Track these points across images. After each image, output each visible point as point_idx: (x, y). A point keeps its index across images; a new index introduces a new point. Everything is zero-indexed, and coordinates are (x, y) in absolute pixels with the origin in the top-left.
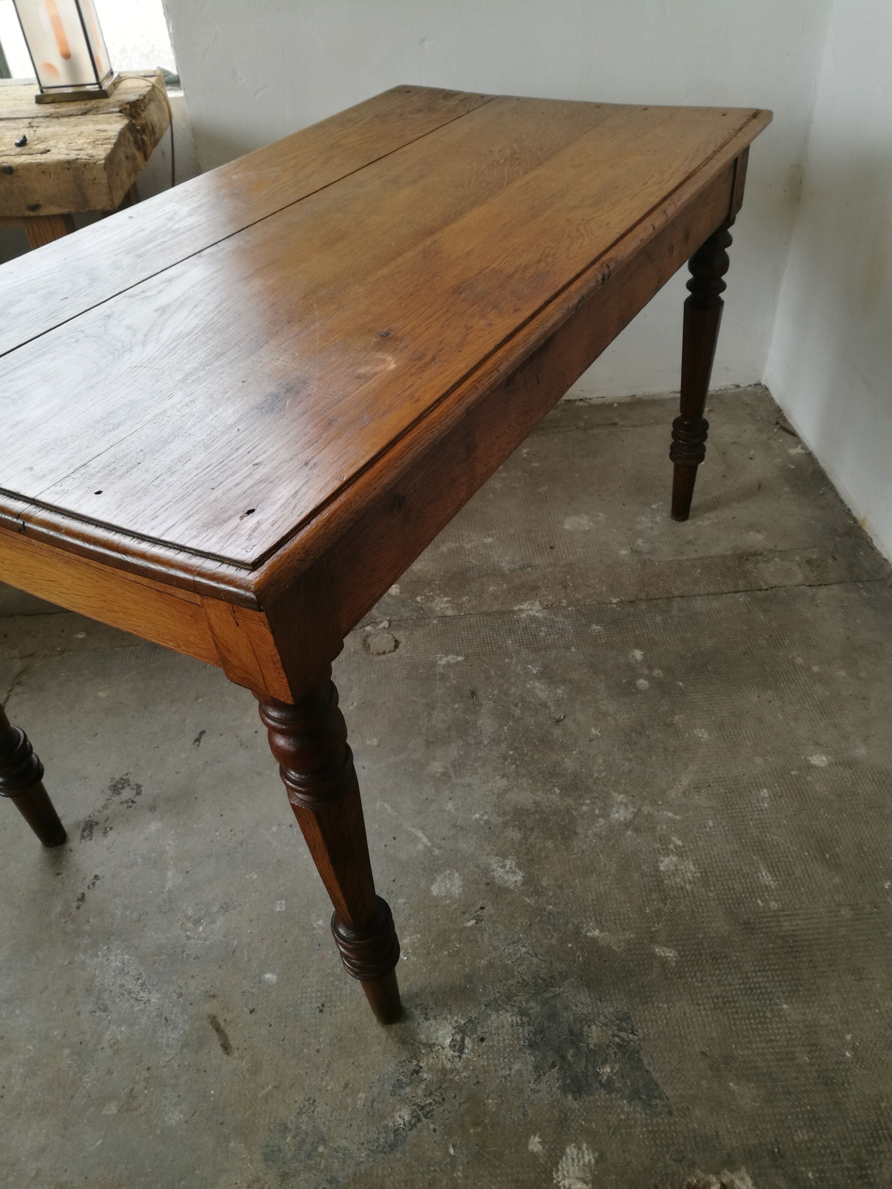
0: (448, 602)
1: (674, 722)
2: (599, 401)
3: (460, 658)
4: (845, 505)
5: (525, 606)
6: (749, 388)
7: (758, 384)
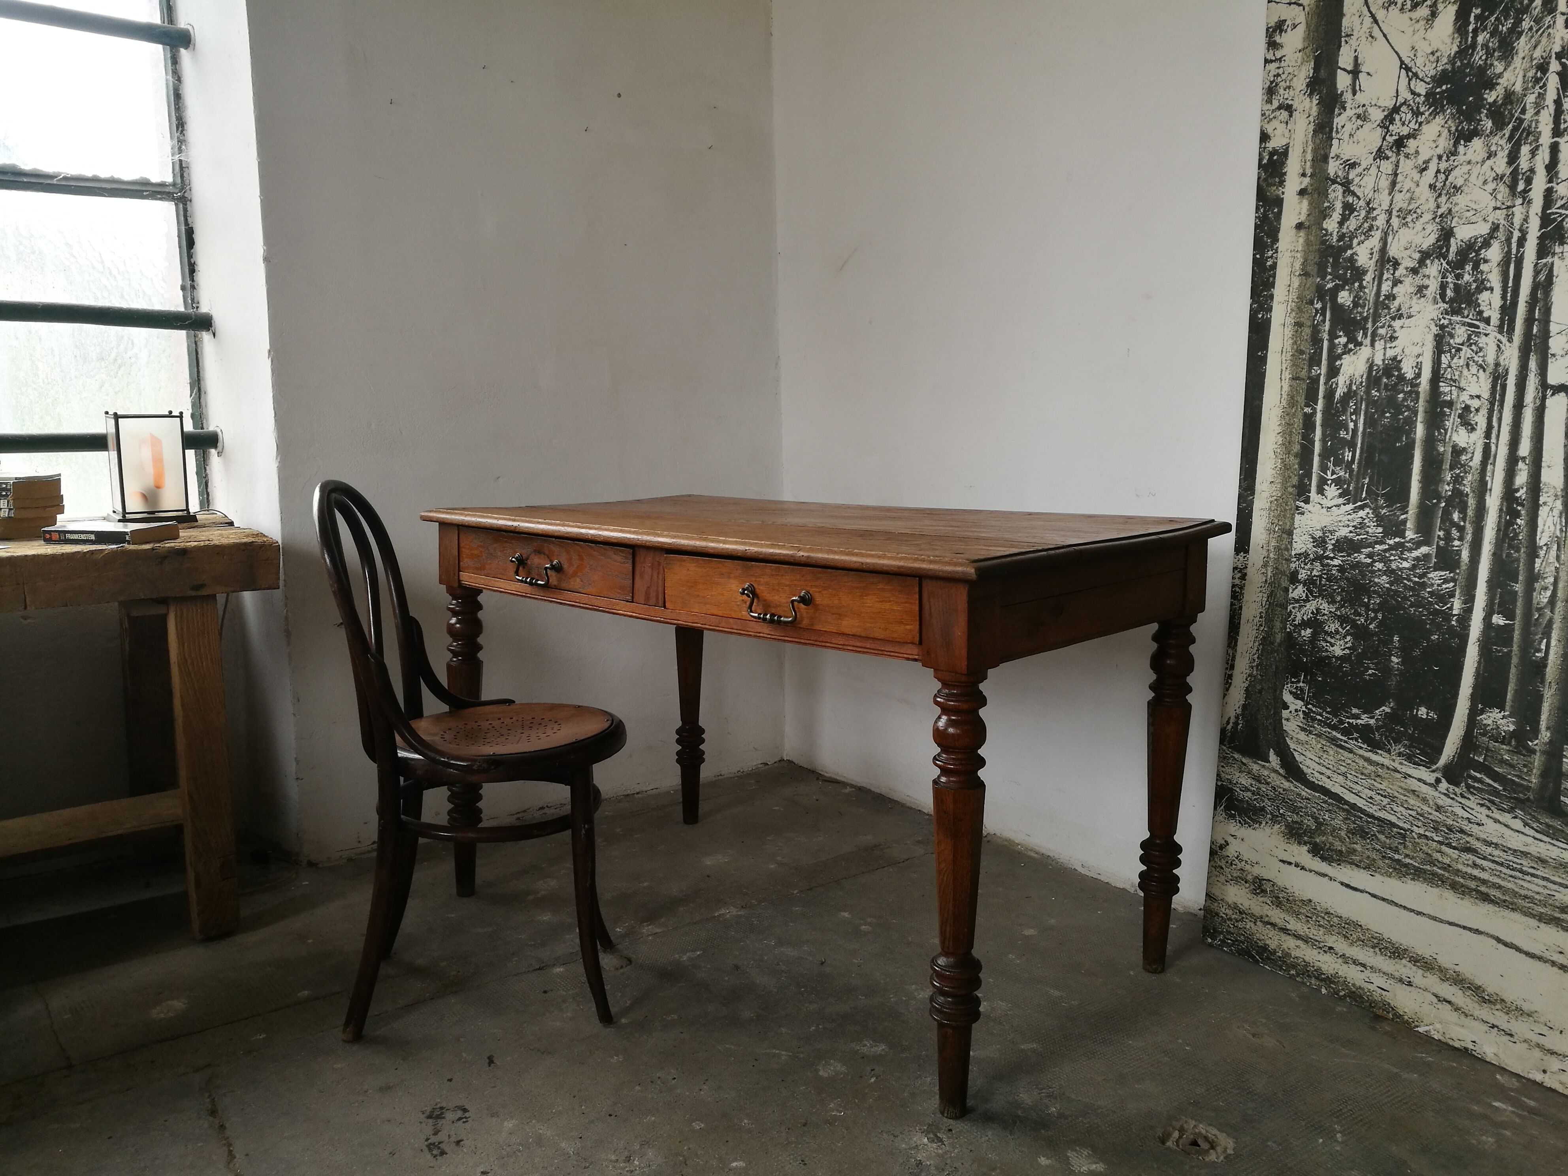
2: (654, 792)
3: (699, 953)
4: (915, 809)
5: (722, 911)
6: (776, 765)
7: (782, 760)
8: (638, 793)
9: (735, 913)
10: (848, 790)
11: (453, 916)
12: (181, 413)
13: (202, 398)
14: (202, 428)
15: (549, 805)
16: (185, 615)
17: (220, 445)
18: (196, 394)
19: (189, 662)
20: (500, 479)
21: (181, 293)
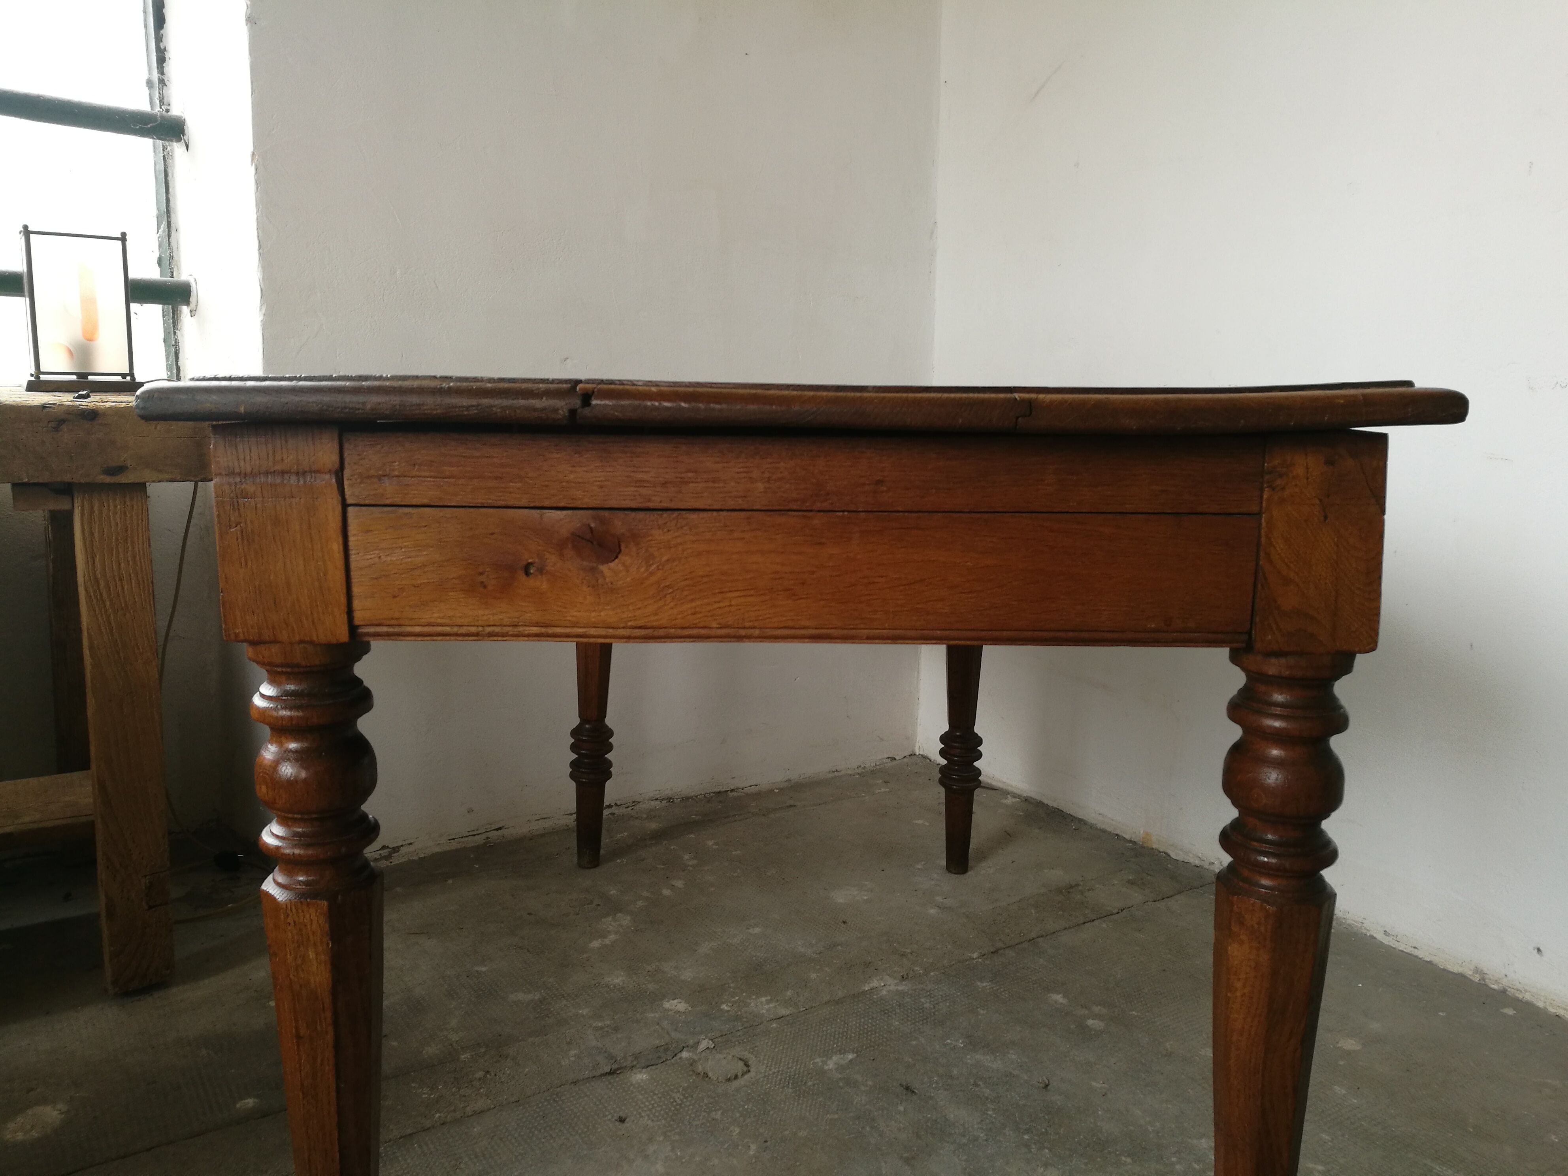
0: (768, 1002)
1: (1170, 1050)
2: (754, 790)
3: (850, 1056)
4: (1110, 833)
5: (875, 983)
6: (905, 760)
7: (913, 755)
8: (732, 791)
9: (892, 988)
10: (1009, 801)
11: (484, 969)
12: (124, 235)
13: (172, 237)
14: (172, 277)
15: (619, 803)
16: (97, 512)
17: (193, 299)
18: (164, 231)
19: (102, 583)
20: (568, 361)
21: (146, 91)
